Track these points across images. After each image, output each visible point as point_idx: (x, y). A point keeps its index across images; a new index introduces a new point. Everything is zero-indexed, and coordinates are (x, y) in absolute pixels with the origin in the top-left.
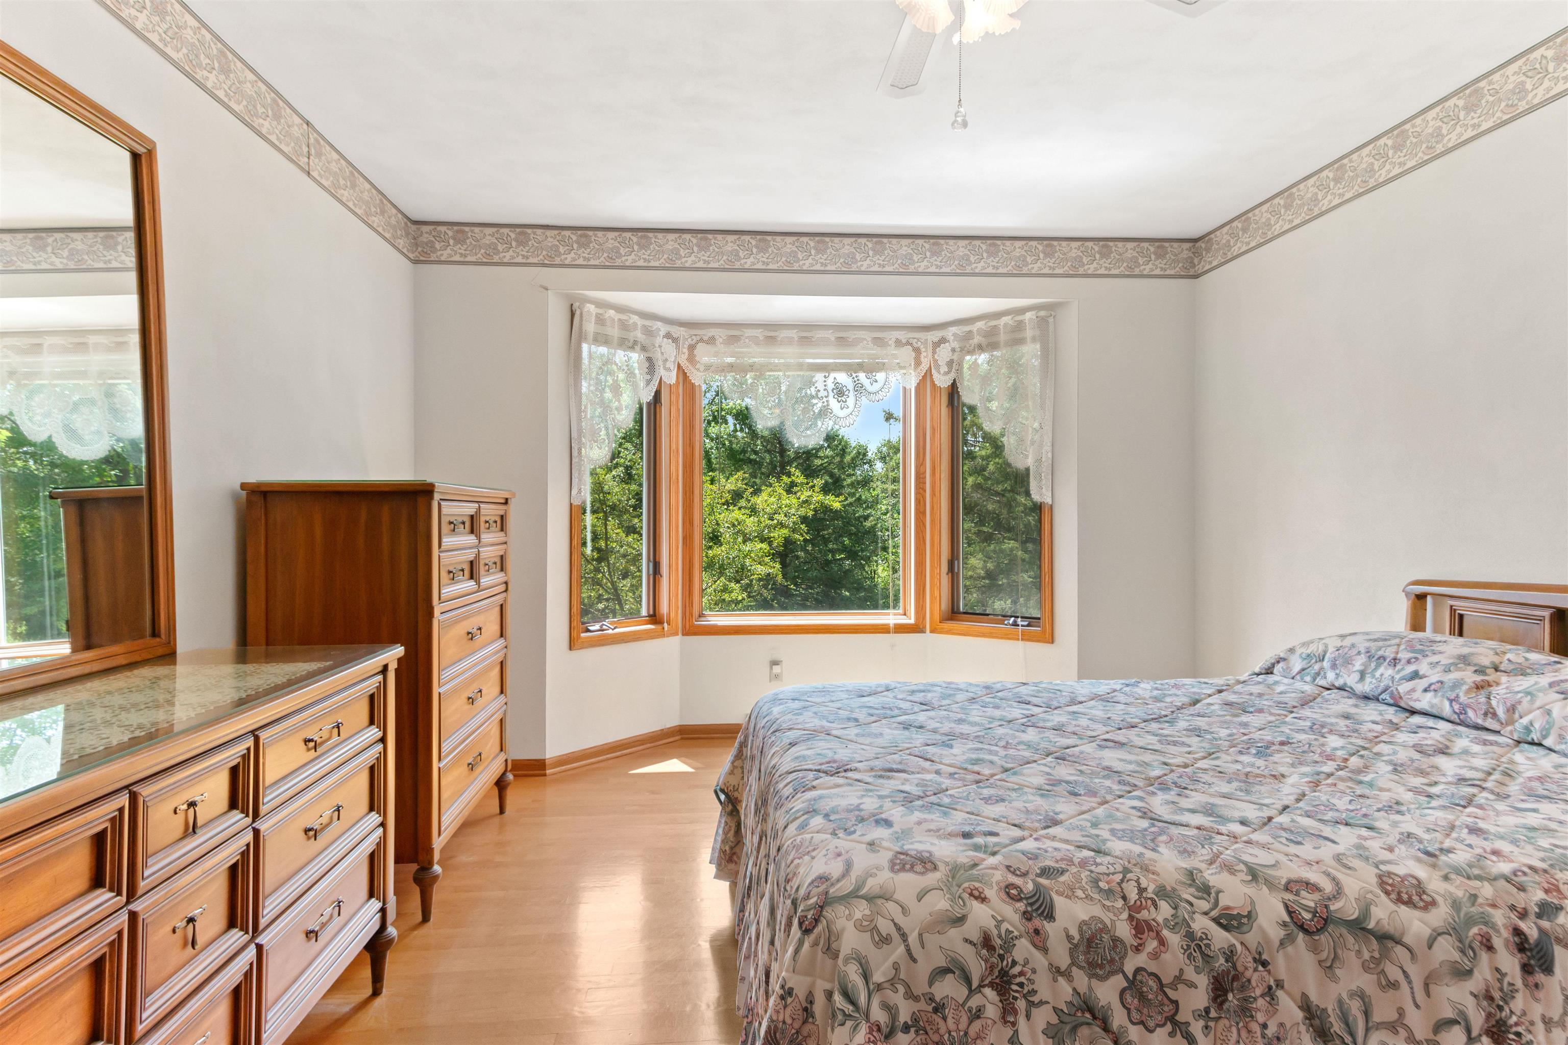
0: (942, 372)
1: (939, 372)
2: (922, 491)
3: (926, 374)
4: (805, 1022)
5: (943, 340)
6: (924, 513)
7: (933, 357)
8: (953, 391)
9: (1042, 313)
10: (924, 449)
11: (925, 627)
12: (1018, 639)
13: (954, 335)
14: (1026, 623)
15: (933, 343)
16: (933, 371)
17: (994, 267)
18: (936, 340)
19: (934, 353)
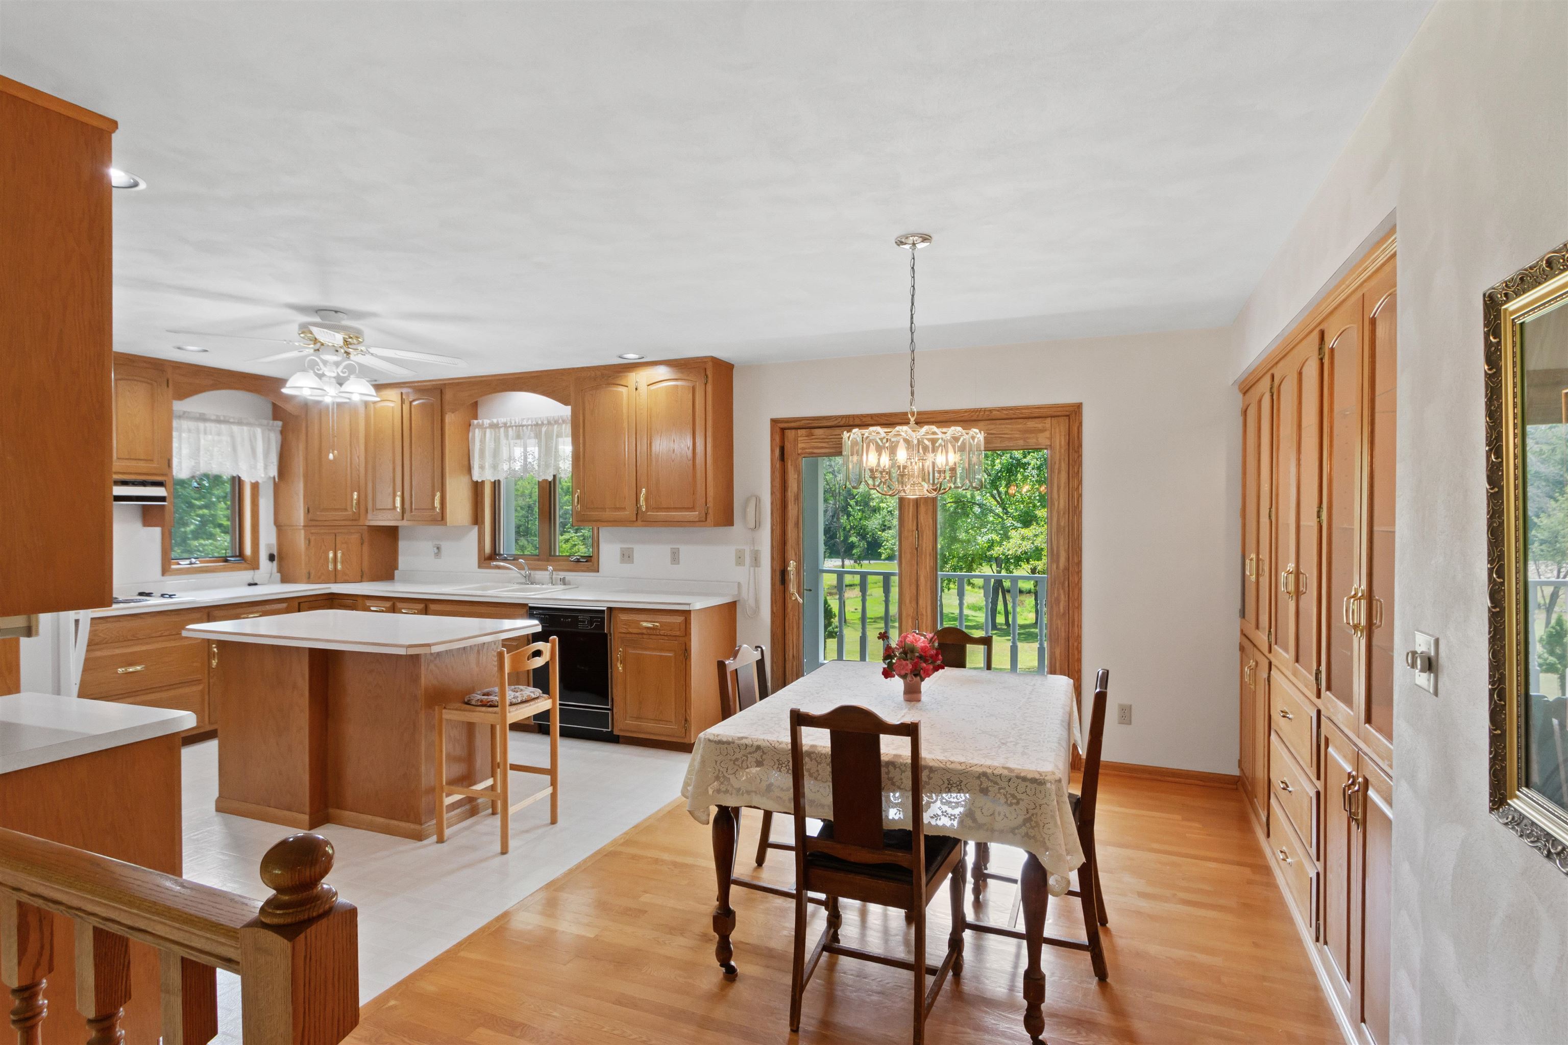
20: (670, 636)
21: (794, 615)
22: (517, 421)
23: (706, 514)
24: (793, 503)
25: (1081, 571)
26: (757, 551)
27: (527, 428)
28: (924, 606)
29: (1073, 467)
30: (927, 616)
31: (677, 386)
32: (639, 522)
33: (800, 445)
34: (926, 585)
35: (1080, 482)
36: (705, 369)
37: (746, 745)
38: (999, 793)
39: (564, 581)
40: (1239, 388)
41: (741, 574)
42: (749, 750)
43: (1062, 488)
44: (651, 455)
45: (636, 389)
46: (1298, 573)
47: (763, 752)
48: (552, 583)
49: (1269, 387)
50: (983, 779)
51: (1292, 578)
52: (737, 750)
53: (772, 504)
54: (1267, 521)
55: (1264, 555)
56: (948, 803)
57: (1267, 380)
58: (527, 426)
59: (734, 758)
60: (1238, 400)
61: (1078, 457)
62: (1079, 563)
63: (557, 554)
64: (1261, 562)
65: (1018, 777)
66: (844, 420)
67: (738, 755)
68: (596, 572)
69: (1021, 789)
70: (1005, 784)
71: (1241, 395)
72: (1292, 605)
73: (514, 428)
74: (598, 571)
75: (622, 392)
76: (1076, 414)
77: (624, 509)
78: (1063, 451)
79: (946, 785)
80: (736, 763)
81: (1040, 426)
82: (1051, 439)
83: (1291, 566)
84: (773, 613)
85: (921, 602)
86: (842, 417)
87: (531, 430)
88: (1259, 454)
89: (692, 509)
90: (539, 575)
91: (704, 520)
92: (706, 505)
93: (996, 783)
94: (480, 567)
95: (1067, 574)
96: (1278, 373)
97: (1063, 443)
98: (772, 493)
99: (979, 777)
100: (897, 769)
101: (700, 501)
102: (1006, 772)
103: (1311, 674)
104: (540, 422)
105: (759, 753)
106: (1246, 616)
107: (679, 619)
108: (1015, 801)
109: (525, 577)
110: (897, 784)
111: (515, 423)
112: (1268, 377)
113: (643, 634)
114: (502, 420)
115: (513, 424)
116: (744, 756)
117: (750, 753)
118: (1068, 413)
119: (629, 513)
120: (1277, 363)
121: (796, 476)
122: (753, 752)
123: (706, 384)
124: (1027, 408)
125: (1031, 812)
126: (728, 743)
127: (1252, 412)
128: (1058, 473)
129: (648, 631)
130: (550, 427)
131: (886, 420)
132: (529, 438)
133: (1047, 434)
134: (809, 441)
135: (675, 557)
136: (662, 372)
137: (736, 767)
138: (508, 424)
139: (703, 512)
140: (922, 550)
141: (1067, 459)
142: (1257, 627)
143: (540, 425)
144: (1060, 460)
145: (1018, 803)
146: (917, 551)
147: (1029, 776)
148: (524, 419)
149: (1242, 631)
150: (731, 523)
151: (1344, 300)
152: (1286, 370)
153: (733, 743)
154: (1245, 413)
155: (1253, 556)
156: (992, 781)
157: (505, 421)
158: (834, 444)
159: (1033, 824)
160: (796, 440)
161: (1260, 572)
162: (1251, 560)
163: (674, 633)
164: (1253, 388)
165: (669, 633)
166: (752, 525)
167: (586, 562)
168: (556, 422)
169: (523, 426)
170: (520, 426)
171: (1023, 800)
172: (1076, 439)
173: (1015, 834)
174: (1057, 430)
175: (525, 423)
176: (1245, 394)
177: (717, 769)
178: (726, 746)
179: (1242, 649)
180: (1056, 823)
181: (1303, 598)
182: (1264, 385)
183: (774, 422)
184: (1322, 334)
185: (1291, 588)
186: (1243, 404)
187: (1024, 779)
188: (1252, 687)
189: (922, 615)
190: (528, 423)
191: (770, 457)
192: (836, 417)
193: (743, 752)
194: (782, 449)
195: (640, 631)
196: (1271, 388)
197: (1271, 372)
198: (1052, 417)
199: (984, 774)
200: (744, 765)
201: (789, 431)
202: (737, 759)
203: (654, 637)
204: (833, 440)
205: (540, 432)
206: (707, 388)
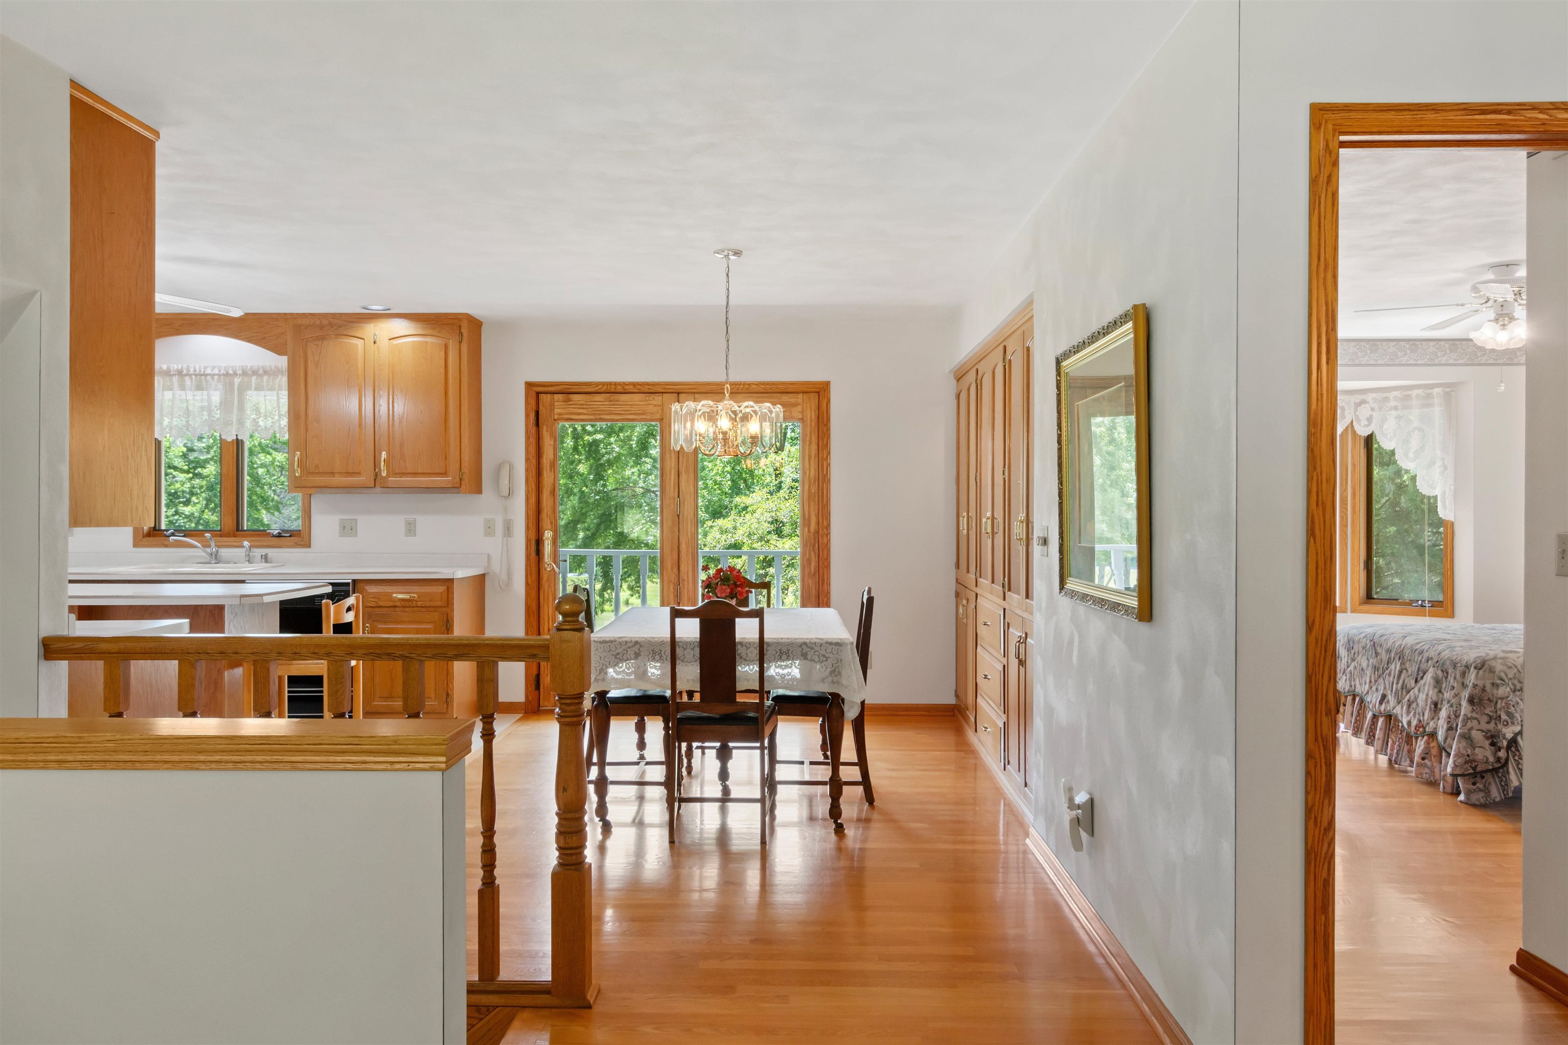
0: (1363, 425)
1: (1360, 425)
2: (1344, 510)
3: (1347, 428)
4: (1483, 693)
5: (1363, 402)
6: (1347, 526)
7: (1355, 414)
8: (1369, 441)
9: (1448, 390)
10: (1347, 479)
11: (1347, 609)
12: (1426, 616)
13: (1374, 399)
14: (1430, 605)
15: (1356, 404)
16: (1354, 424)
17: (1414, 360)
18: (1358, 401)
19: (1356, 410)
20: (430, 607)
21: (549, 586)
22: (198, 369)
23: (461, 480)
24: (548, 469)
25: (830, 533)
26: (509, 520)
27: (213, 379)
28: (686, 572)
29: (823, 440)
30: (688, 581)
31: (427, 342)
32: (378, 489)
33: (557, 411)
34: (688, 551)
35: (829, 453)
36: (460, 326)
37: (626, 642)
38: (815, 654)
39: (266, 559)
40: (954, 376)
41: (493, 546)
42: (628, 645)
43: (813, 457)
44: (393, 416)
45: (375, 342)
46: (993, 518)
47: (640, 645)
48: (249, 561)
49: (975, 379)
50: (804, 647)
51: (989, 521)
52: (618, 647)
53: (527, 470)
54: (975, 483)
55: (972, 514)
56: (780, 666)
57: (973, 373)
58: (213, 376)
59: (615, 653)
60: (952, 386)
61: (827, 430)
62: (828, 526)
63: (245, 529)
64: (970, 519)
65: (827, 643)
66: (605, 387)
67: (620, 650)
68: (307, 547)
69: (829, 650)
70: (817, 649)
71: (955, 382)
72: (989, 541)
73: (193, 376)
74: (310, 547)
75: (356, 345)
76: (825, 391)
77: (358, 474)
78: (813, 424)
79: (778, 654)
80: (618, 656)
81: (793, 400)
82: (802, 412)
83: (989, 514)
84: (527, 584)
85: (682, 568)
86: (603, 384)
87: (219, 381)
88: (969, 431)
89: (445, 474)
90: (225, 552)
91: (458, 486)
92: (461, 470)
93: (812, 648)
94: (135, 545)
95: (817, 537)
96: (980, 367)
97: (813, 416)
98: (527, 460)
99: (801, 646)
100: (744, 647)
101: (453, 467)
102: (818, 641)
103: (1000, 586)
104: (231, 372)
105: (637, 646)
106: (960, 567)
107: (441, 589)
108: (825, 659)
109: (211, 555)
110: (744, 657)
111: (195, 370)
112: (974, 370)
113: (395, 607)
114: (175, 367)
115: (192, 372)
116: (624, 650)
117: (629, 648)
118: (817, 390)
119: (365, 478)
120: (980, 361)
121: (552, 443)
122: (632, 647)
123: (460, 342)
124: (783, 383)
125: (835, 665)
126: (611, 642)
127: (963, 396)
128: (809, 445)
129: (403, 603)
130: (246, 379)
131: (649, 389)
132: (216, 390)
133: (799, 408)
134: (567, 407)
135: (411, 529)
136: (400, 327)
137: (618, 660)
138: (185, 372)
139: (458, 477)
140: (683, 517)
141: (817, 432)
142: (968, 572)
143: (231, 375)
144: (811, 432)
145: (827, 660)
146: (679, 517)
147: (834, 641)
148: (207, 367)
149: (957, 580)
150: (479, 491)
151: (1015, 330)
152: (985, 367)
153: (615, 641)
154: (958, 397)
155: (965, 514)
156: (809, 647)
157: (180, 367)
158: (593, 411)
159: (836, 673)
160: (552, 406)
161: (970, 527)
162: (963, 517)
163: (434, 604)
164: (964, 377)
165: (428, 604)
166: (506, 493)
167: (290, 536)
168: (255, 373)
169: (206, 375)
170: (203, 375)
171: (830, 658)
172: (825, 413)
173: (824, 683)
174: (808, 404)
175: (209, 371)
176: (958, 381)
177: (601, 663)
178: (609, 644)
179: (957, 595)
180: (851, 669)
181: (996, 536)
182: (971, 376)
183: (529, 385)
184: (1005, 347)
185: (989, 530)
186: (957, 390)
187: (831, 644)
188: (965, 620)
189: (683, 580)
190: (214, 372)
191: (524, 423)
192: (597, 384)
193: (623, 647)
194: (537, 413)
195: (391, 604)
196: (976, 380)
197: (976, 367)
198: (803, 393)
199: (805, 643)
200: (625, 658)
201: (544, 395)
202: (618, 654)
203: (410, 609)
204: (592, 406)
205: (232, 384)
206: (462, 347)
